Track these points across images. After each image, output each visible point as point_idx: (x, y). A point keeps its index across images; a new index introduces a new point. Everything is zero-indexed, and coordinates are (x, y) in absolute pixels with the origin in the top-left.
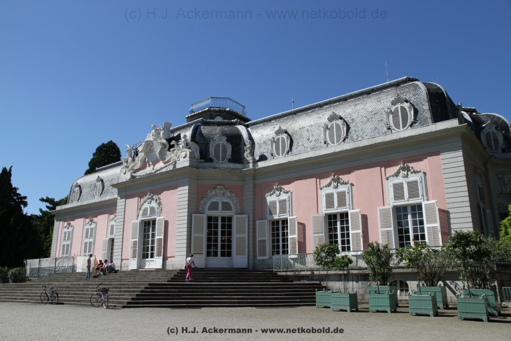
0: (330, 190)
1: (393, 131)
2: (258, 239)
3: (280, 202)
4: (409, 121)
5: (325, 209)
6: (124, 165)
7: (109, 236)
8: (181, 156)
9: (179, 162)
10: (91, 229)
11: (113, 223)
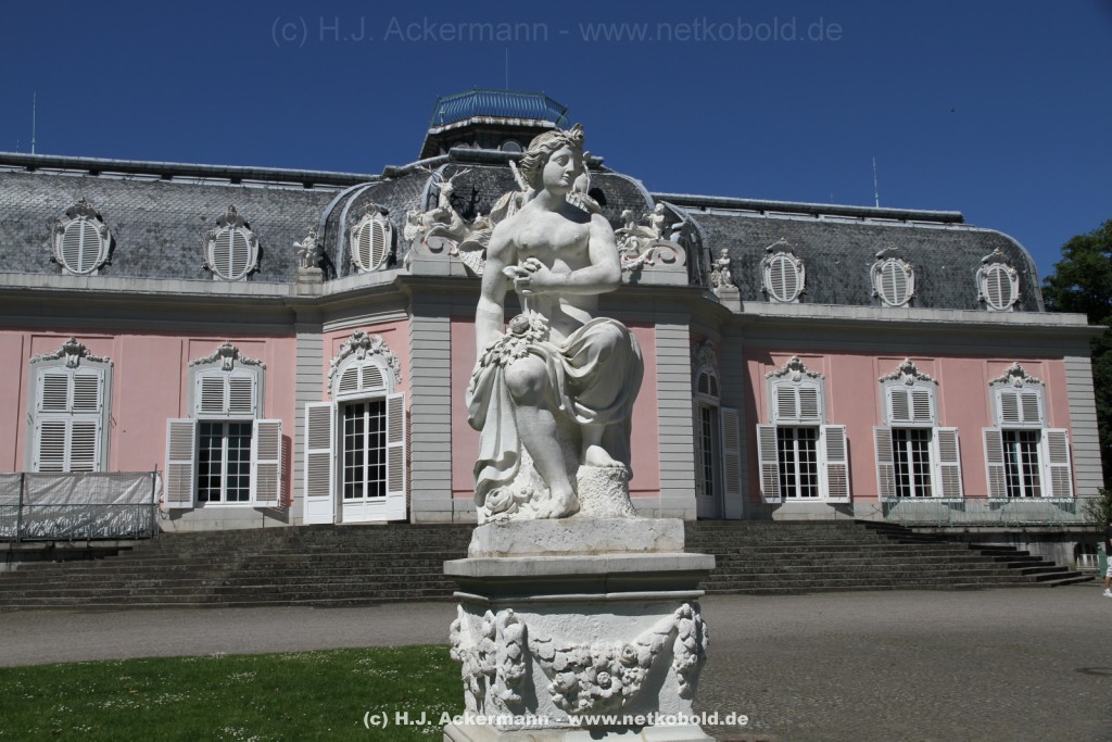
0: (899, 387)
1: (989, 308)
2: (761, 463)
3: (802, 392)
4: (1012, 297)
5: (892, 418)
6: (432, 227)
7: (196, 413)
8: (659, 256)
9: (653, 269)
10: (79, 380)
11: (214, 371)
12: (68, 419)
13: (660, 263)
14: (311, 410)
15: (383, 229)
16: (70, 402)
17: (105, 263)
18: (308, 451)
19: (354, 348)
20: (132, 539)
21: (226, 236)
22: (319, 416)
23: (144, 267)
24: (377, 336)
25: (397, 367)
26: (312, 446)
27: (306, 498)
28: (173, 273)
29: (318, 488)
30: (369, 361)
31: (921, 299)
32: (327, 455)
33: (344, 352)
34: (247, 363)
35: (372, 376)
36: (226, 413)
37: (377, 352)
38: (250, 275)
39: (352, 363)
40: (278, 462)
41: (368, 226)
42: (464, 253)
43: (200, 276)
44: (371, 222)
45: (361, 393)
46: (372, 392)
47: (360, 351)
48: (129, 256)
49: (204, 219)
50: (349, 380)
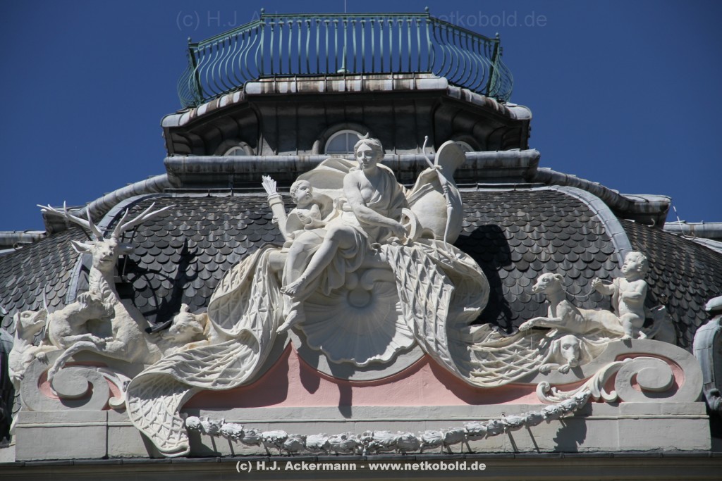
6: (66, 344)
8: (633, 381)
9: (618, 412)
13: (634, 398)
42: (140, 403)
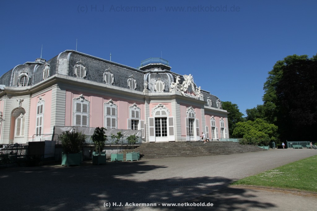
0: (212, 120)
4: (220, 107)
5: (211, 125)
6: (177, 86)
7: (131, 118)
8: (201, 96)
9: (200, 98)
10: (112, 108)
11: (133, 109)
12: (111, 117)
14: (150, 119)
15: (163, 84)
16: (111, 114)
17: (113, 83)
18: (149, 127)
19: (159, 107)
20: (138, 144)
21: (131, 80)
22: (151, 120)
23: (119, 85)
24: (164, 105)
25: (169, 112)
26: (150, 126)
27: (149, 136)
28: (123, 87)
29: (152, 135)
30: (163, 110)
31: (212, 106)
32: (153, 128)
33: (156, 107)
34: (138, 108)
35: (164, 113)
36: (135, 118)
37: (165, 108)
38: (135, 89)
39: (158, 110)
40: (144, 129)
41: (158, 83)
42: (181, 91)
43: (128, 88)
44: (159, 82)
45: (161, 116)
46: (164, 116)
47: (161, 108)
48: (116, 82)
49: (127, 76)
50: (158, 113)
